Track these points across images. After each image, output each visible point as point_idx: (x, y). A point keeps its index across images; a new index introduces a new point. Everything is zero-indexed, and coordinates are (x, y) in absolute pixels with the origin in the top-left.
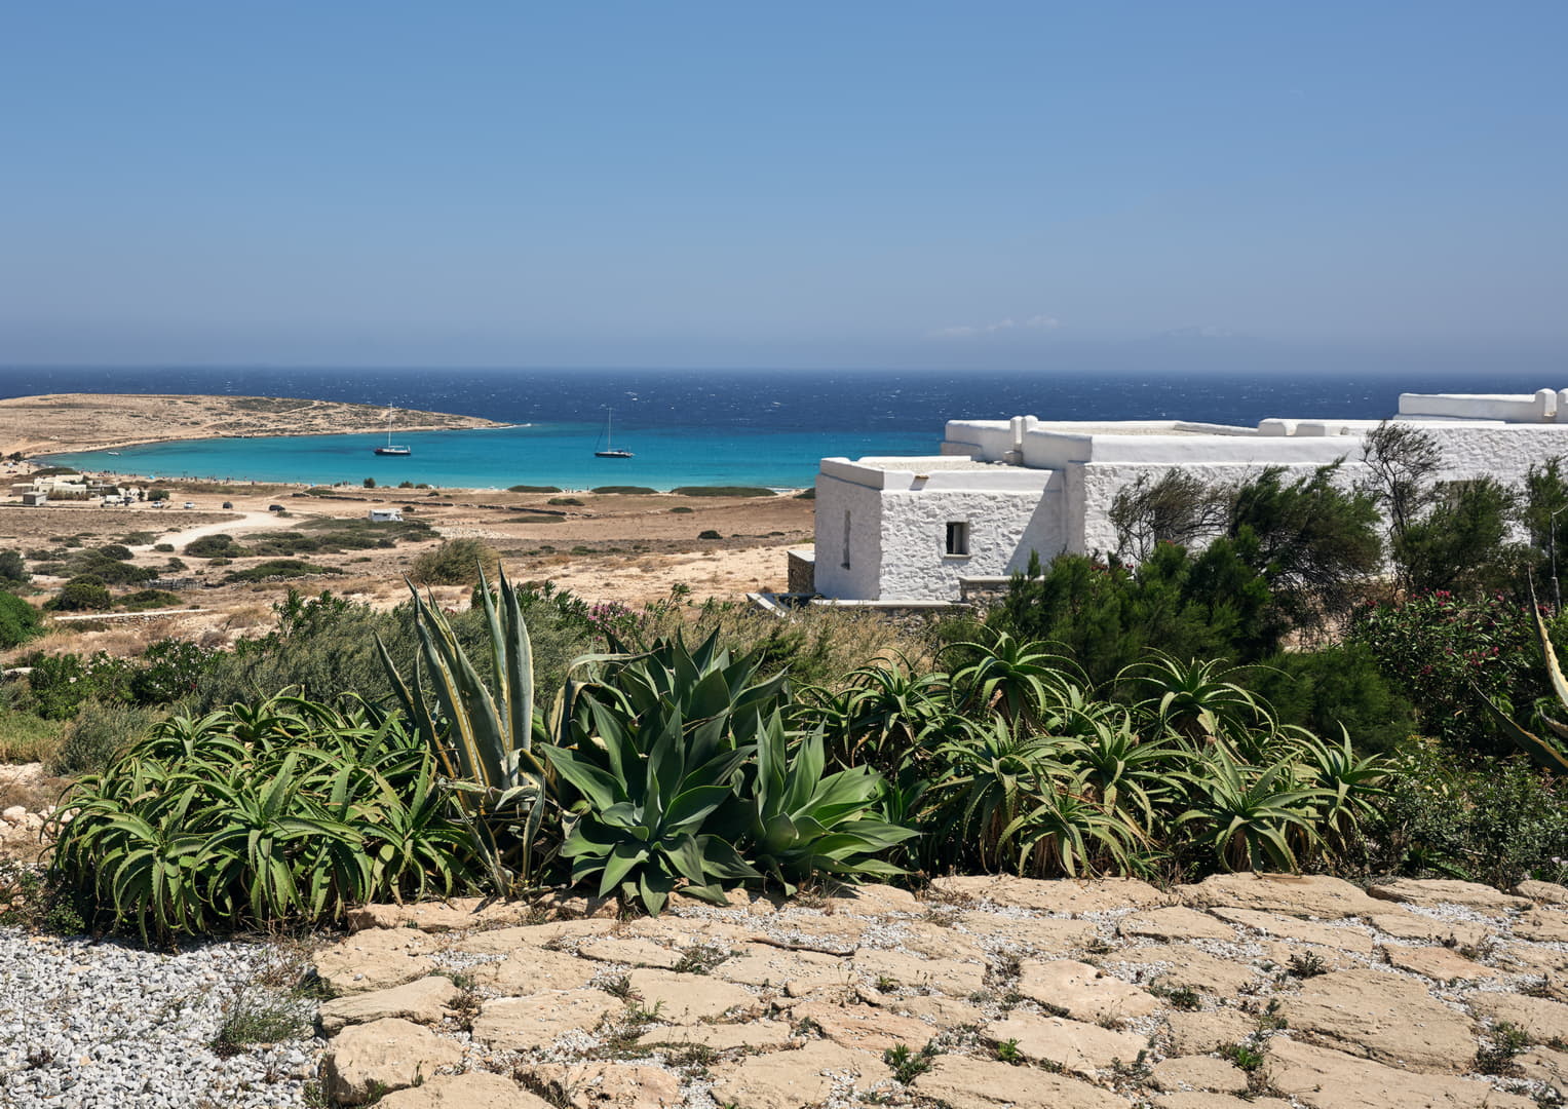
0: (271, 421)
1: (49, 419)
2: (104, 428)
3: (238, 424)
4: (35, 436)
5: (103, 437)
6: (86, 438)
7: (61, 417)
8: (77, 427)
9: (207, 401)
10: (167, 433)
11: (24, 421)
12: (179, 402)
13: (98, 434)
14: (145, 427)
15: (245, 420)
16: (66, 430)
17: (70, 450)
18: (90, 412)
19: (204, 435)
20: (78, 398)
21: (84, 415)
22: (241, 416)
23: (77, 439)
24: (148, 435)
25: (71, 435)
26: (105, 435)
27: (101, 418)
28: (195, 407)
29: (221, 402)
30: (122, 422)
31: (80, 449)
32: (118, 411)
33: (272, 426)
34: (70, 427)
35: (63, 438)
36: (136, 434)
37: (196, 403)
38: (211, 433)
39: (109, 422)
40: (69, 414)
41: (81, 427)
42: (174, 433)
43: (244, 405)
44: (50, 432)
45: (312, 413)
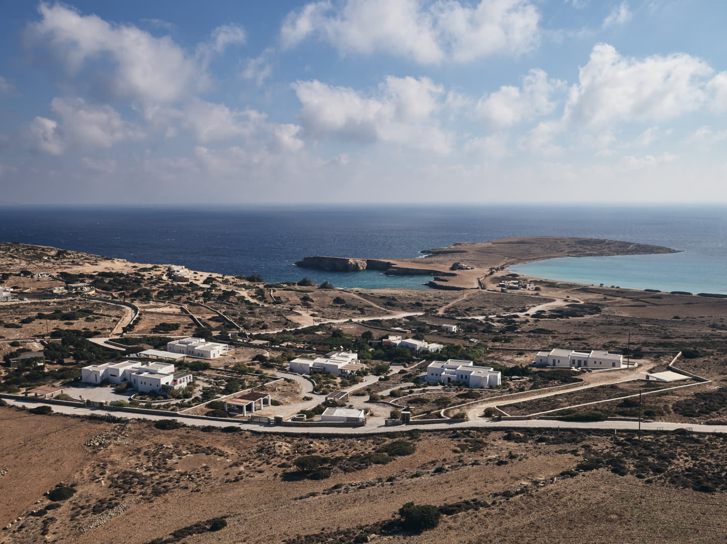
2: (532, 252)
7: (519, 248)
11: (507, 249)
13: (529, 255)
14: (545, 252)
18: (529, 246)
26: (532, 256)
27: (532, 248)
28: (563, 244)
30: (538, 250)
34: (521, 252)
39: (534, 250)
40: (522, 247)
41: (525, 252)
43: (581, 243)
44: (515, 254)
45: (604, 246)
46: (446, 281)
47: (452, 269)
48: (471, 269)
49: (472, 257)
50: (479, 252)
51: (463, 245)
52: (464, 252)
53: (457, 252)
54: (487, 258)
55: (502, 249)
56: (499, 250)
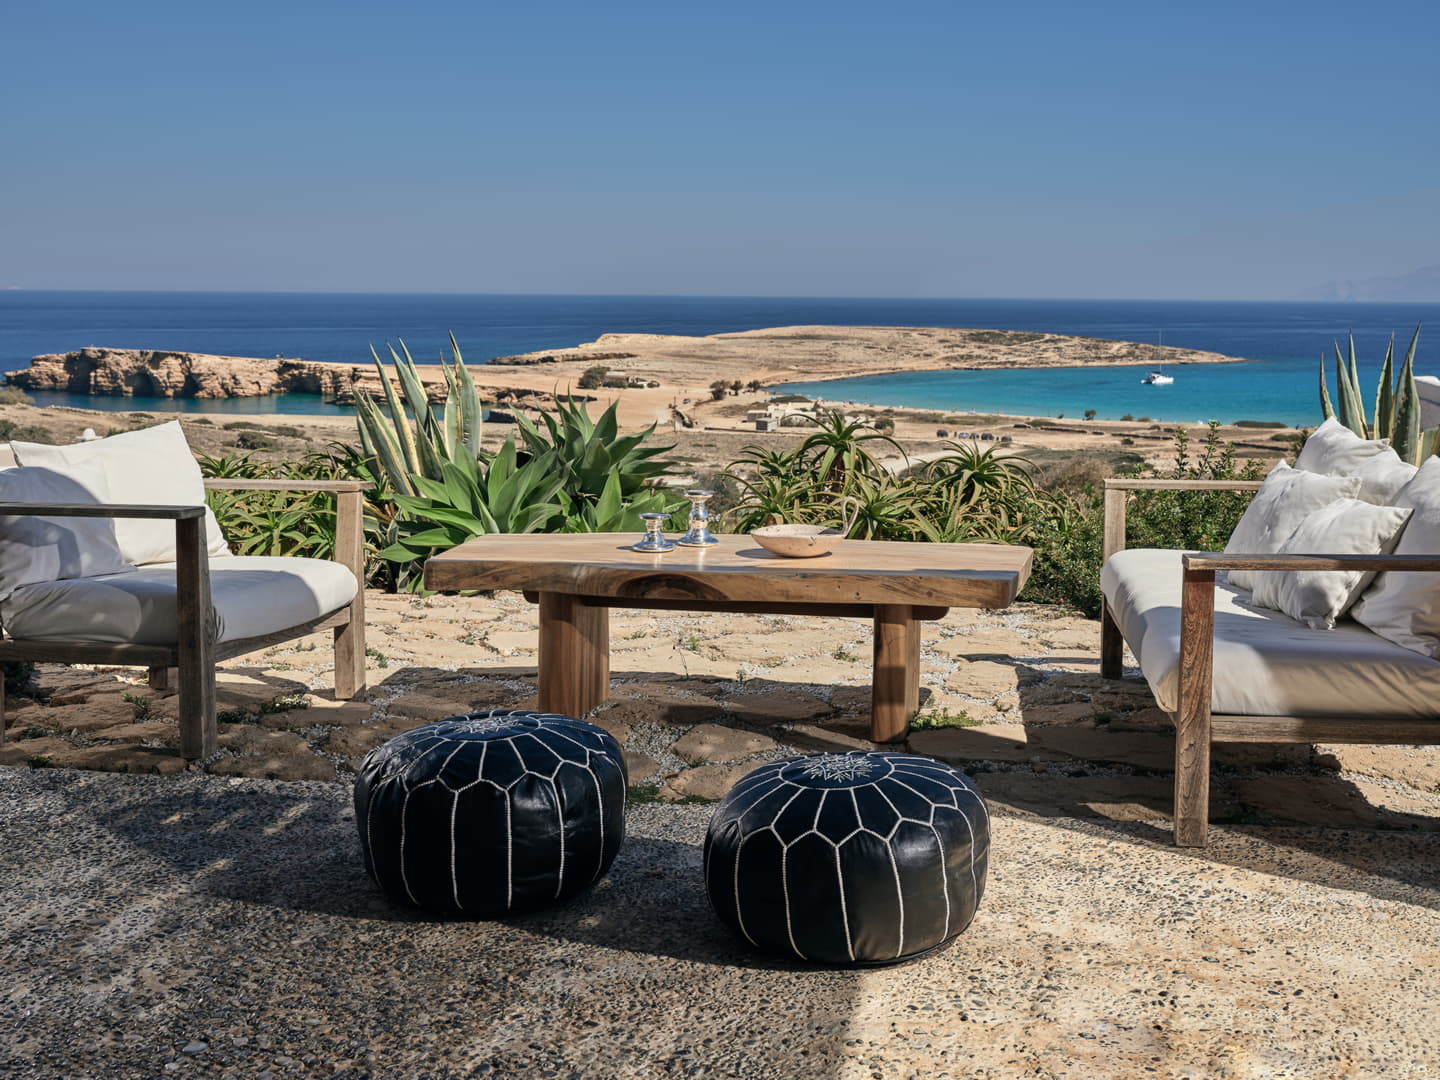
0: (1001, 353)
1: (789, 350)
2: (841, 358)
3: (970, 357)
4: (775, 365)
6: (823, 368)
7: (801, 348)
8: (815, 357)
9: (940, 333)
10: (900, 364)
11: (767, 351)
12: (914, 334)
13: (834, 365)
14: (880, 358)
15: (977, 352)
16: (804, 361)
17: (807, 379)
18: (829, 343)
19: (936, 367)
20: (818, 330)
21: (822, 346)
22: (972, 348)
23: (814, 369)
24: (881, 366)
25: (808, 365)
26: (841, 365)
27: (838, 349)
28: (928, 340)
29: (954, 335)
30: (858, 353)
31: (816, 378)
32: (855, 342)
33: (1002, 359)
34: (808, 357)
35: (801, 368)
36: (871, 365)
37: (930, 336)
38: (943, 365)
39: (845, 353)
40: (808, 345)
41: (820, 357)
42: (907, 364)
43: (977, 338)
44: (790, 362)
45: (1043, 346)
47: (583, 384)
48: (651, 385)
49: (655, 366)
50: (678, 355)
51: (628, 341)
52: (630, 356)
53: (607, 357)
54: (701, 368)
55: (749, 351)
56: (741, 351)
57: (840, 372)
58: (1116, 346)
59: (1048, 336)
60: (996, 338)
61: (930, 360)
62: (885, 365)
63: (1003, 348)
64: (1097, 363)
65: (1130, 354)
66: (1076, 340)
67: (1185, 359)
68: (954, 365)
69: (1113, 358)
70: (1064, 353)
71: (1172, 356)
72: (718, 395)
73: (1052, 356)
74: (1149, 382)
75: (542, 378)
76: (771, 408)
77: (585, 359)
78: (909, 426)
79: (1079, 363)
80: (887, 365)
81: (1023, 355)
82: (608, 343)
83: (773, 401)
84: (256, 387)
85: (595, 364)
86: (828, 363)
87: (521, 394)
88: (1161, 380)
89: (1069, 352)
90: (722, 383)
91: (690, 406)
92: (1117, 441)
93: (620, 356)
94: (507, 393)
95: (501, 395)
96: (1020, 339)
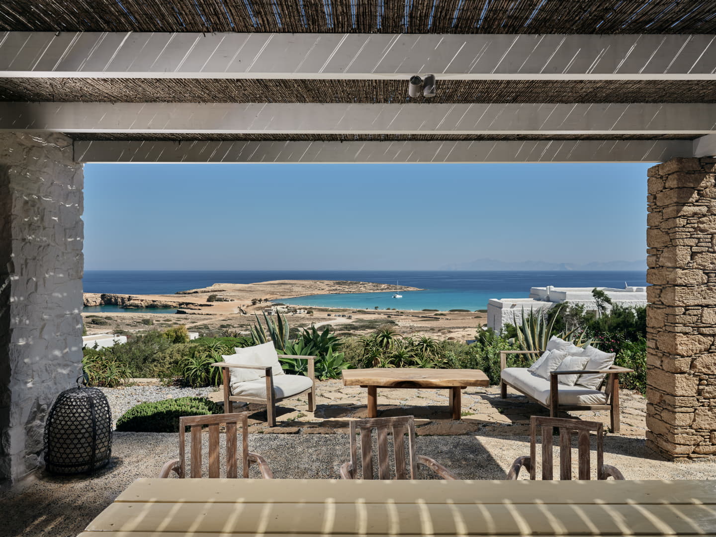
0: (346, 288)
1: (277, 288)
2: (294, 291)
3: (336, 290)
4: (272, 293)
5: (293, 293)
6: (288, 294)
7: (281, 287)
9: (326, 282)
10: (314, 292)
11: (269, 289)
12: (318, 282)
14: (307, 290)
15: (339, 288)
17: (283, 298)
18: (290, 286)
19: (325, 293)
20: (286, 281)
21: (288, 287)
22: (337, 287)
23: (286, 294)
25: (283, 293)
27: (293, 287)
28: (322, 284)
29: (331, 283)
30: (300, 289)
31: (287, 297)
32: (299, 285)
33: (347, 290)
34: (283, 290)
35: (281, 294)
36: (304, 293)
38: (328, 292)
39: (295, 289)
40: (283, 286)
41: (287, 290)
42: (316, 292)
43: (338, 283)
44: (277, 292)
45: (360, 286)
46: (199, 309)
47: (209, 300)
48: (231, 301)
49: (233, 294)
50: (240, 290)
51: (223, 286)
52: (224, 291)
53: (216, 291)
54: (248, 295)
55: (264, 289)
56: (261, 289)
57: (294, 295)
58: (383, 286)
59: (361, 283)
60: (345, 284)
61: (323, 291)
62: (309, 292)
63: (347, 287)
64: (377, 291)
65: (388, 288)
66: (371, 284)
67: (405, 290)
68: (331, 292)
69: (382, 289)
70: (367, 288)
71: (401, 289)
72: (254, 303)
73: (363, 289)
74: (395, 297)
75: (194, 298)
76: (273, 307)
77: (208, 292)
78: (318, 313)
79: (372, 291)
80: (309, 293)
81: (353, 289)
82: (216, 286)
83: (273, 305)
84: (95, 303)
85: (212, 294)
86: (290, 292)
87: (187, 304)
88: (398, 296)
89: (368, 287)
90: (255, 299)
91: (245, 307)
92: (386, 316)
93: (221, 291)
94: (183, 303)
95: (180, 304)
96: (352, 284)
